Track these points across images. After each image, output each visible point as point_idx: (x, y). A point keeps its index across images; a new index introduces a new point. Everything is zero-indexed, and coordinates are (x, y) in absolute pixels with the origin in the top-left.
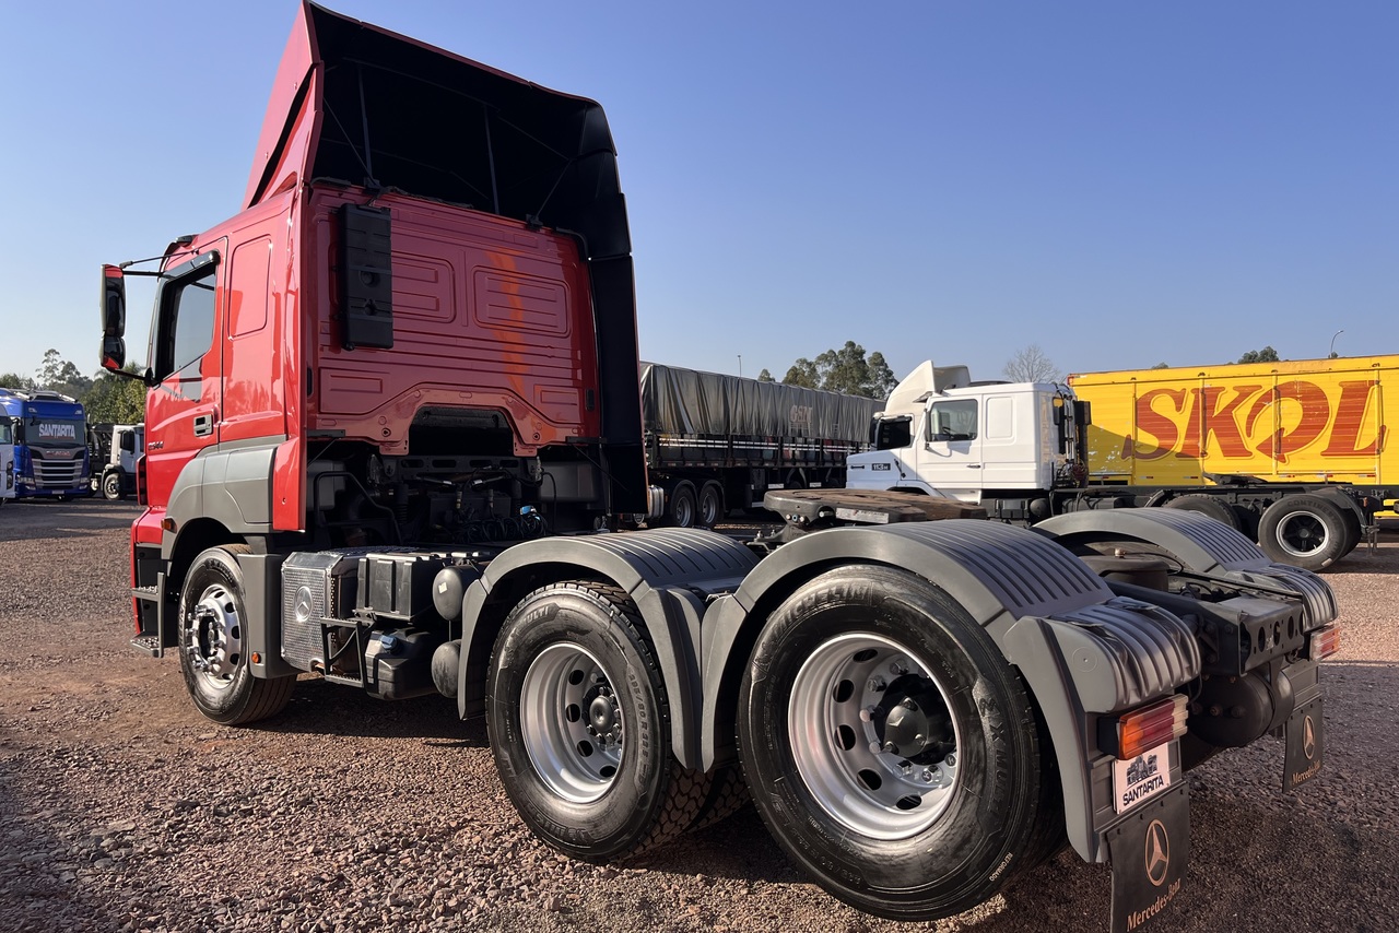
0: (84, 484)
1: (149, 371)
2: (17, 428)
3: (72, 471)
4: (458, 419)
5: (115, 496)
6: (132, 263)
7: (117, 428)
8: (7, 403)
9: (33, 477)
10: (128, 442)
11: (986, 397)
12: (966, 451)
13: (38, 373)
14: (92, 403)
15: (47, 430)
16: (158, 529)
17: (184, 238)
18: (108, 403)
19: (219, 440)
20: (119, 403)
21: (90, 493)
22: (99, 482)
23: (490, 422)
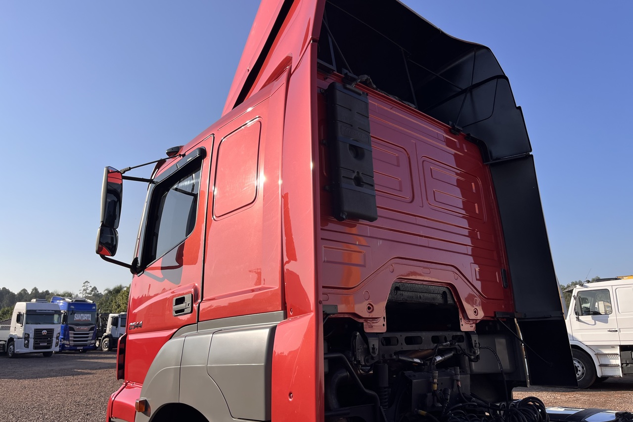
0: (92, 344)
1: (136, 260)
2: (64, 315)
3: (87, 337)
4: (419, 294)
5: (107, 349)
6: (130, 169)
7: (111, 315)
8: (61, 304)
9: (69, 341)
10: (115, 322)
11: (614, 288)
12: (606, 321)
13: (80, 292)
14: (101, 304)
15: (78, 317)
16: (132, 407)
17: (172, 149)
18: (108, 304)
19: (198, 320)
20: (113, 304)
21: (95, 348)
22: (100, 342)
23: (439, 299)
